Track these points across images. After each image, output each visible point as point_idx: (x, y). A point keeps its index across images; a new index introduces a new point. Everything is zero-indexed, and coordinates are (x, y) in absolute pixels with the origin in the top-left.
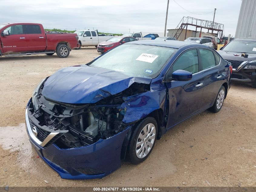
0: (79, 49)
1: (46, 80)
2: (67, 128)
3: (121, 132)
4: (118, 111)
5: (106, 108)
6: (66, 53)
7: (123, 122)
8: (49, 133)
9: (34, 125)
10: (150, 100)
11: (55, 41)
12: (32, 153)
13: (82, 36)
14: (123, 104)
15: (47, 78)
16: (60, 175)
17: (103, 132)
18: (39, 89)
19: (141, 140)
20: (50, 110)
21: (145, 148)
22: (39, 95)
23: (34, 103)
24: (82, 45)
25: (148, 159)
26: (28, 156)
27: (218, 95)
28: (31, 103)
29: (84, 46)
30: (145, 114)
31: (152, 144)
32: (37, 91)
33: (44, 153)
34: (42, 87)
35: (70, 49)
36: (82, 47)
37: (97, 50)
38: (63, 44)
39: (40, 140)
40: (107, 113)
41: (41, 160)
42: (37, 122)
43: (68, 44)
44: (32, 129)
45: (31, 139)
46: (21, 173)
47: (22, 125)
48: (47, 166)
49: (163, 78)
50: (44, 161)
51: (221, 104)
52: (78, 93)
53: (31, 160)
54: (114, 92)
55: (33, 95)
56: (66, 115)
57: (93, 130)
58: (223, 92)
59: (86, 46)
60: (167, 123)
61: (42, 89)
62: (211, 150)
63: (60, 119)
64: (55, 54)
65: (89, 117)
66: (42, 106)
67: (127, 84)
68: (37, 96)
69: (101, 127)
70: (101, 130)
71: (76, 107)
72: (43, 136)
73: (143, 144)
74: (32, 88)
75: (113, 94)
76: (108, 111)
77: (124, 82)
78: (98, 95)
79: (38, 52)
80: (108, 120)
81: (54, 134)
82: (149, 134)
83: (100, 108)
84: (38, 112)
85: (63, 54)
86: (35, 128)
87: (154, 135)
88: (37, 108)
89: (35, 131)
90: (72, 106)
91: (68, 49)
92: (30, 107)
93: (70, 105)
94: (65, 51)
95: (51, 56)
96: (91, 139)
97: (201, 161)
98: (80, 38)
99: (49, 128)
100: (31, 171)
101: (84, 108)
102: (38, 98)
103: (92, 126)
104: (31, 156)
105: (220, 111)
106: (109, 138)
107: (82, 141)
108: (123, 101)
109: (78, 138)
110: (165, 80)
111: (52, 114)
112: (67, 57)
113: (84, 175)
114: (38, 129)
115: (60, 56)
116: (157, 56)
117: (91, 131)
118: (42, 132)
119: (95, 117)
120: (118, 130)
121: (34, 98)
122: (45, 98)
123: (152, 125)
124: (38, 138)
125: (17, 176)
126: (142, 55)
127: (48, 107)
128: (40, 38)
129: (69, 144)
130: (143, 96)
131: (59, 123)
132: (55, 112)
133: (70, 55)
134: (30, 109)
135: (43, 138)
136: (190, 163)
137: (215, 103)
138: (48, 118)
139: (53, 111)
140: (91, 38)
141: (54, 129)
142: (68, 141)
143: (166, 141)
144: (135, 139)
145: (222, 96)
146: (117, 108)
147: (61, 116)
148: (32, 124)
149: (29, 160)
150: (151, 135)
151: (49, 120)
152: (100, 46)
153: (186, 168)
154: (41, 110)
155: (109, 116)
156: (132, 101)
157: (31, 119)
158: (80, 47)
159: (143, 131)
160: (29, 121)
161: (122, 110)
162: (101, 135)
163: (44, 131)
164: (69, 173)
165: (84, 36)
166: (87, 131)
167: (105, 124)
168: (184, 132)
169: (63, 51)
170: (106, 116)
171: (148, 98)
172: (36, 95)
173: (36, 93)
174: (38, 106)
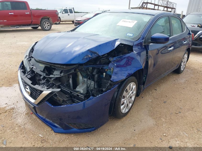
0: (59, 24)
1: (35, 44)
2: (59, 87)
3: (110, 90)
4: (105, 71)
5: (94, 69)
6: (48, 27)
7: (111, 81)
8: (42, 92)
9: (26, 85)
10: (134, 60)
11: (39, 16)
12: (26, 110)
13: (61, 13)
14: (110, 64)
15: (36, 43)
16: (53, 129)
17: (92, 91)
18: (30, 53)
19: (125, 97)
20: (41, 71)
21: (127, 104)
22: (30, 58)
23: (26, 65)
24: (61, 21)
25: (129, 114)
26: (22, 112)
27: (183, 59)
28: (22, 65)
29: (63, 22)
30: (129, 74)
31: (133, 101)
32: (28, 54)
33: (37, 110)
34: (32, 51)
35: (51, 23)
36: (61, 23)
37: (74, 25)
38: (46, 19)
39: (33, 99)
40: (94, 73)
41: (34, 116)
42: (29, 82)
43: (50, 19)
44: (25, 89)
45: (25, 98)
46: (17, 128)
47: (15, 86)
48: (40, 122)
49: (144, 40)
50: (37, 117)
51: (184, 66)
52: (67, 54)
53: (26, 116)
54: (102, 52)
55: (23, 59)
56: (56, 75)
57: (83, 88)
58: (186, 56)
59: (64, 21)
60: (145, 82)
61: (32, 52)
62: (182, 105)
63: (51, 79)
64: (40, 28)
65: (77, 77)
66: (33, 68)
67: (113, 45)
68: (28, 59)
69: (90, 85)
70: (89, 88)
71: (66, 68)
72: (36, 94)
73: (126, 100)
74: (22, 55)
75: (101, 54)
76: (95, 71)
77: (111, 43)
78: (87, 56)
79: (25, 26)
80: (96, 79)
81: (46, 92)
82: (131, 92)
83: (88, 69)
84: (29, 73)
85: (46, 27)
86: (27, 87)
87: (135, 92)
88: (28, 70)
89: (29, 90)
90: (62, 66)
91: (50, 23)
92: (22, 69)
93: (59, 66)
94: (48, 25)
95: (36, 29)
96: (83, 97)
97: (176, 114)
98: (60, 15)
99: (41, 87)
100: (26, 126)
101: (74, 68)
102: (29, 61)
103: (81, 85)
104: (25, 112)
105: (183, 72)
106: (99, 95)
107: (73, 98)
108: (110, 62)
109: (69, 96)
110: (145, 42)
111: (43, 75)
112: (49, 30)
113: (75, 129)
114: (31, 88)
115: (43, 29)
116: (136, 22)
117: (81, 89)
118: (35, 91)
119: (83, 77)
120: (106, 89)
121: (25, 61)
122: (35, 60)
123: (134, 84)
124: (31, 96)
125: (13, 131)
126: (122, 20)
127: (39, 68)
128: (26, 13)
129: (61, 101)
130: (127, 57)
131: (50, 83)
132: (45, 73)
133: (52, 28)
134: (22, 70)
135: (36, 96)
136: (166, 116)
137: (180, 65)
138: (39, 78)
139: (43, 71)
140: (69, 15)
141: (46, 88)
142: (60, 99)
143: (142, 98)
144: (120, 97)
145: (186, 59)
146: (104, 68)
147: (51, 76)
148: (25, 84)
149: (23, 116)
150: (133, 93)
151: (40, 80)
152: (76, 21)
153: (164, 121)
154: (32, 71)
155: (96, 76)
156: (118, 61)
157: (24, 79)
158: (60, 22)
159: (127, 89)
160: (22, 81)
161: (109, 70)
162: (90, 93)
163: (37, 90)
164: (61, 127)
165: (62, 13)
166: (77, 89)
167: (93, 83)
168: (156, 90)
169: (46, 25)
170: (94, 75)
171: (133, 58)
172: (27, 57)
173: (27, 56)
174: (30, 68)
